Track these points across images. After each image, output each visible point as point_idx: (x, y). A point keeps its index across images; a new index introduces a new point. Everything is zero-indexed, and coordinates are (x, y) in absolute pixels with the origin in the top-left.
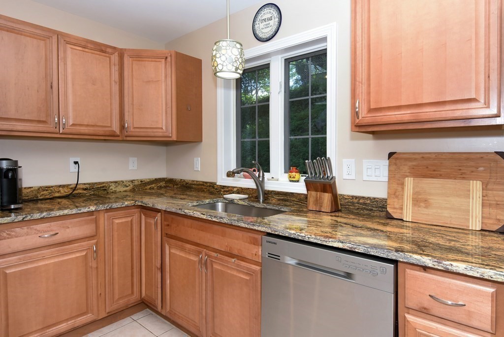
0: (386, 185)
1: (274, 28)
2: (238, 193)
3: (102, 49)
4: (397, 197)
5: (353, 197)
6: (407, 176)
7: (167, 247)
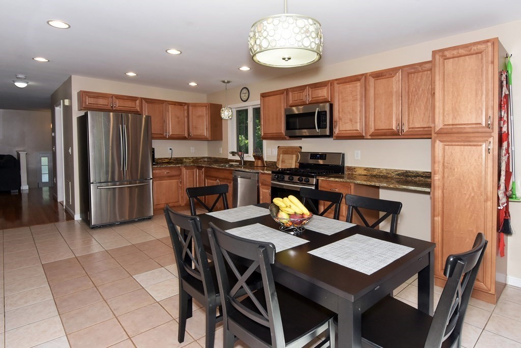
0: (277, 156)
1: (247, 97)
2: (236, 162)
3: (181, 104)
4: (279, 161)
5: (269, 161)
6: (281, 154)
7: (206, 180)
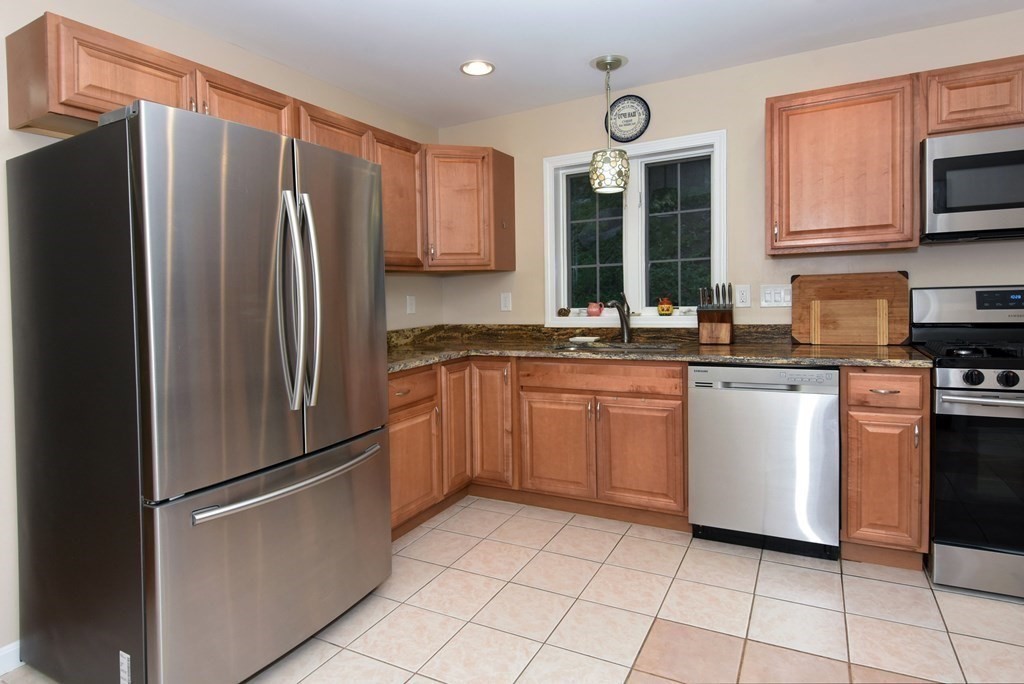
0: (790, 310)
1: (638, 127)
4: (802, 322)
5: (750, 326)
6: (813, 299)
